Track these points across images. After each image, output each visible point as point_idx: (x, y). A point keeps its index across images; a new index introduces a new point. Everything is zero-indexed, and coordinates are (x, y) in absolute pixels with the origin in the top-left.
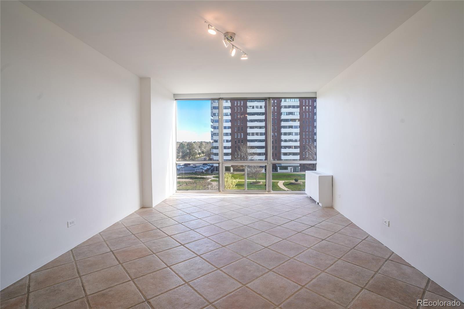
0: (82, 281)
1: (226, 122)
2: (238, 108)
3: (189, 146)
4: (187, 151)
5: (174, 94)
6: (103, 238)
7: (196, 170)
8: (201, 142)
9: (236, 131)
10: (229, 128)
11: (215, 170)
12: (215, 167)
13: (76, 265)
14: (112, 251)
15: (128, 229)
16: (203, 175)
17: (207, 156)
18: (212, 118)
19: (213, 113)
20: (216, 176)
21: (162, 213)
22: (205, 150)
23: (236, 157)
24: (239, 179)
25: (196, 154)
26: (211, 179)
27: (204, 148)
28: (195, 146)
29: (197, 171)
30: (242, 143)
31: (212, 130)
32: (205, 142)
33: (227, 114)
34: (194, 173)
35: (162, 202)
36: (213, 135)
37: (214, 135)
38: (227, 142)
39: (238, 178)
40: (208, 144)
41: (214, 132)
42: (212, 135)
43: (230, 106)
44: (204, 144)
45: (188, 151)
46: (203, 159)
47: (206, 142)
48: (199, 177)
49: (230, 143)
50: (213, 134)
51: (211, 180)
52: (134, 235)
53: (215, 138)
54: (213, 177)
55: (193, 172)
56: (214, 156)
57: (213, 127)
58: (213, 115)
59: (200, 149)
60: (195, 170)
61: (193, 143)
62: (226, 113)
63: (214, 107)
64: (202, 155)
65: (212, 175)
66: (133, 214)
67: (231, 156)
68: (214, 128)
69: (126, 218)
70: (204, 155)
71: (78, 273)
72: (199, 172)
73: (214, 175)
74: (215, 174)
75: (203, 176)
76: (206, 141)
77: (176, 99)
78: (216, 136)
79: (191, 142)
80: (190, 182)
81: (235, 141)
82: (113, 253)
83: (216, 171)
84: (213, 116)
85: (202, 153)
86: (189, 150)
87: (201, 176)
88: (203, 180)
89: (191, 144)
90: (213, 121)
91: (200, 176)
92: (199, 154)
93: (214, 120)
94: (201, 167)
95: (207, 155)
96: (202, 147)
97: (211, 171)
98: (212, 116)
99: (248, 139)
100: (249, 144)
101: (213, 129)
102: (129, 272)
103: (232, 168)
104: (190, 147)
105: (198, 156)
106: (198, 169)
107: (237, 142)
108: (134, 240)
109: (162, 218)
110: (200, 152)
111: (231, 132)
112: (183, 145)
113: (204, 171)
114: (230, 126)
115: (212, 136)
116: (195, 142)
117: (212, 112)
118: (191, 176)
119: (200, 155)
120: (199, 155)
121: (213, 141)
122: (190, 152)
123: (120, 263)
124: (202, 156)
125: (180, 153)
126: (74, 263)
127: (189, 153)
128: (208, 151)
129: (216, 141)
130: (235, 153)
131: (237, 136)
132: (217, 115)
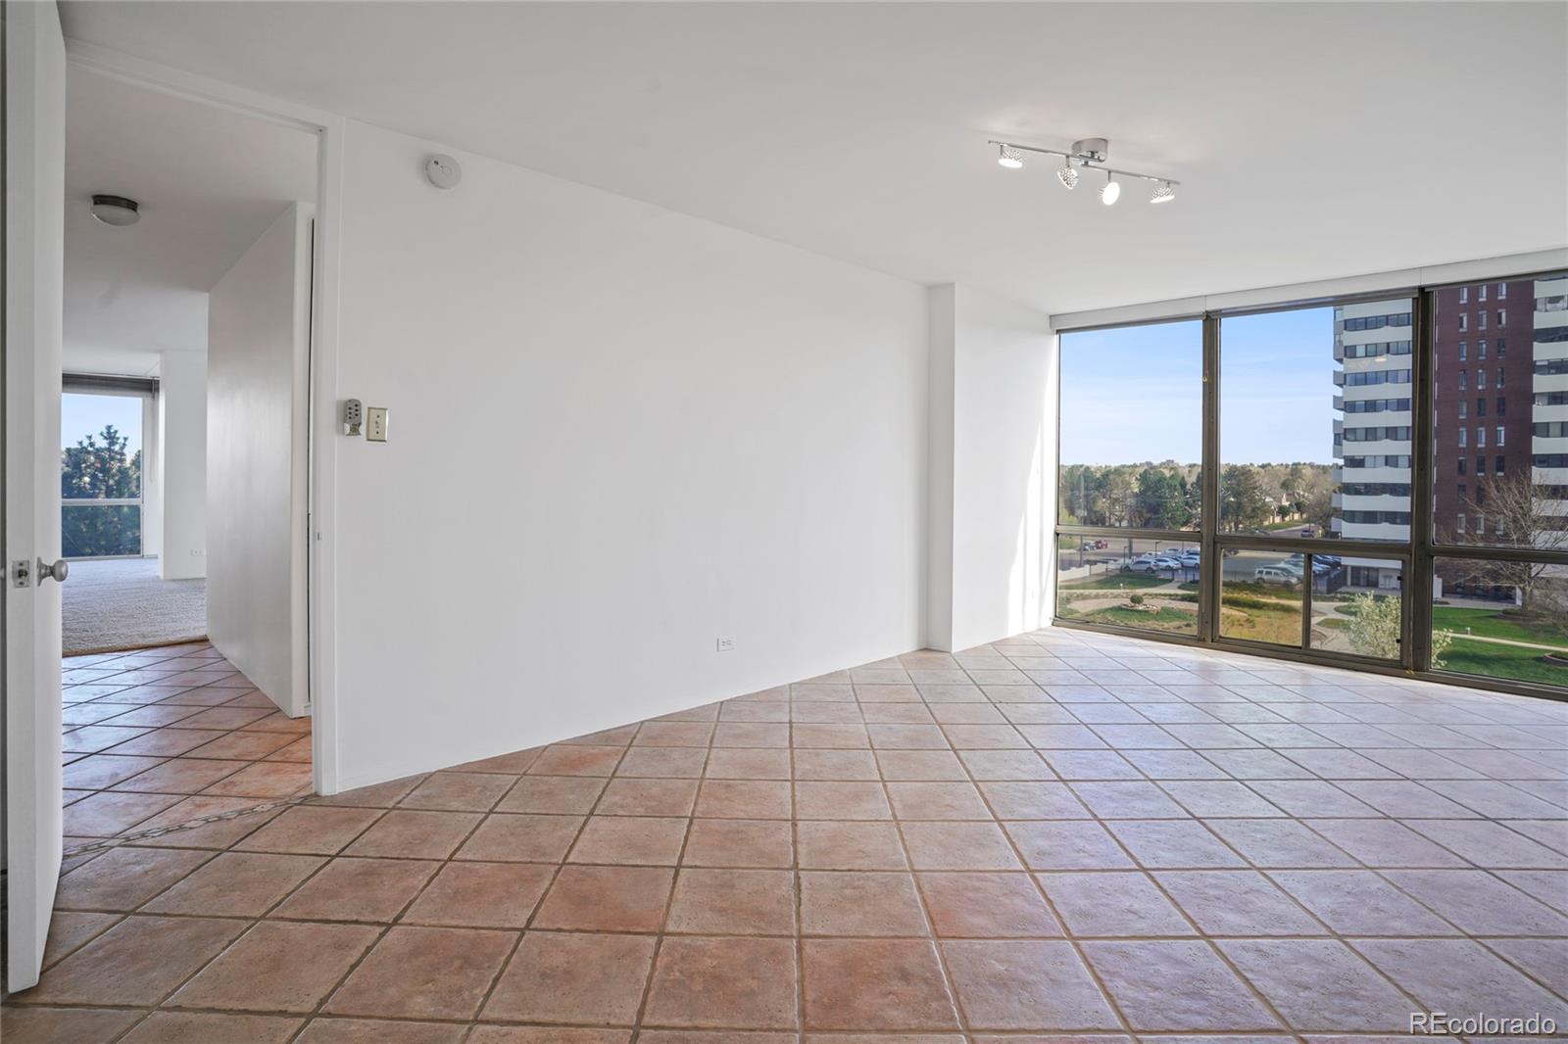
0: (709, 754)
1: (1394, 382)
2: (1462, 318)
3: (1234, 481)
4: (1226, 501)
5: (1051, 316)
6: (790, 695)
7: (1257, 576)
9: (1461, 417)
10: (1401, 405)
11: (1349, 582)
12: (1349, 570)
13: (715, 729)
14: (791, 722)
15: (854, 689)
16: (1289, 595)
17: (1314, 523)
18: (1340, 368)
19: (1345, 344)
20: (1346, 606)
21: (964, 671)
22: (1308, 497)
23: (1460, 531)
24: (1472, 634)
25: (1265, 511)
26: (1325, 614)
27: (1304, 491)
28: (1263, 481)
29: (1265, 577)
30: (1501, 469)
31: (1340, 415)
32: (1312, 466)
33: (1391, 348)
34: (1249, 585)
35: (991, 644)
36: (1342, 436)
37: (1348, 436)
39: (1464, 627)
40: (1325, 473)
41: (1345, 426)
42: (1337, 436)
44: (1307, 472)
45: (1232, 499)
46: (1300, 533)
47: (1318, 467)
48: (1269, 601)
49: (1407, 467)
50: (1342, 431)
51: (1322, 618)
52: (859, 705)
53: (1353, 448)
54: (1337, 609)
55: (1244, 582)
56: (1343, 522)
57: (1343, 407)
58: (1341, 356)
59: (1288, 495)
60: (1254, 574)
61: (1261, 469)
62: (1390, 343)
63: (1346, 321)
64: (1296, 516)
65: (1331, 599)
66: (890, 659)
68: (1349, 407)
69: (866, 667)
70: (1305, 516)
71: (711, 742)
72: (1271, 583)
73: (1341, 600)
74: (1347, 596)
75: (1289, 598)
76: (1317, 463)
77: (1058, 332)
78: (1356, 440)
79: (1251, 464)
81: (1460, 464)
82: (791, 727)
83: (1353, 584)
84: (1345, 359)
85: (1295, 509)
86: (1237, 495)
87: (1278, 597)
88: (1286, 615)
89: (1243, 474)
90: (1341, 380)
91: (1273, 600)
92: (1283, 512)
93: (1345, 375)
94: (1282, 565)
95: (1316, 516)
96: (1297, 483)
97: (1325, 583)
98: (1340, 361)
99: (1534, 452)
100: (1542, 475)
101: (1342, 413)
102: (796, 766)
103: (1440, 580)
104: (1238, 485)
105: (1278, 520)
106: (1268, 573)
107: (1472, 466)
108: (851, 713)
109: (954, 681)
110: (1287, 504)
113: (1294, 580)
114: (1407, 396)
115: (1337, 442)
116: (1269, 464)
117: (1338, 343)
118: (1236, 595)
119: (1287, 519)
120: (1283, 518)
121: (1341, 462)
122: (1239, 506)
123: (791, 747)
124: (1293, 523)
126: (713, 725)
127: (1235, 506)
128: (1320, 504)
129: (1355, 462)
130: (1460, 515)
131: (1473, 438)
132: (1361, 351)
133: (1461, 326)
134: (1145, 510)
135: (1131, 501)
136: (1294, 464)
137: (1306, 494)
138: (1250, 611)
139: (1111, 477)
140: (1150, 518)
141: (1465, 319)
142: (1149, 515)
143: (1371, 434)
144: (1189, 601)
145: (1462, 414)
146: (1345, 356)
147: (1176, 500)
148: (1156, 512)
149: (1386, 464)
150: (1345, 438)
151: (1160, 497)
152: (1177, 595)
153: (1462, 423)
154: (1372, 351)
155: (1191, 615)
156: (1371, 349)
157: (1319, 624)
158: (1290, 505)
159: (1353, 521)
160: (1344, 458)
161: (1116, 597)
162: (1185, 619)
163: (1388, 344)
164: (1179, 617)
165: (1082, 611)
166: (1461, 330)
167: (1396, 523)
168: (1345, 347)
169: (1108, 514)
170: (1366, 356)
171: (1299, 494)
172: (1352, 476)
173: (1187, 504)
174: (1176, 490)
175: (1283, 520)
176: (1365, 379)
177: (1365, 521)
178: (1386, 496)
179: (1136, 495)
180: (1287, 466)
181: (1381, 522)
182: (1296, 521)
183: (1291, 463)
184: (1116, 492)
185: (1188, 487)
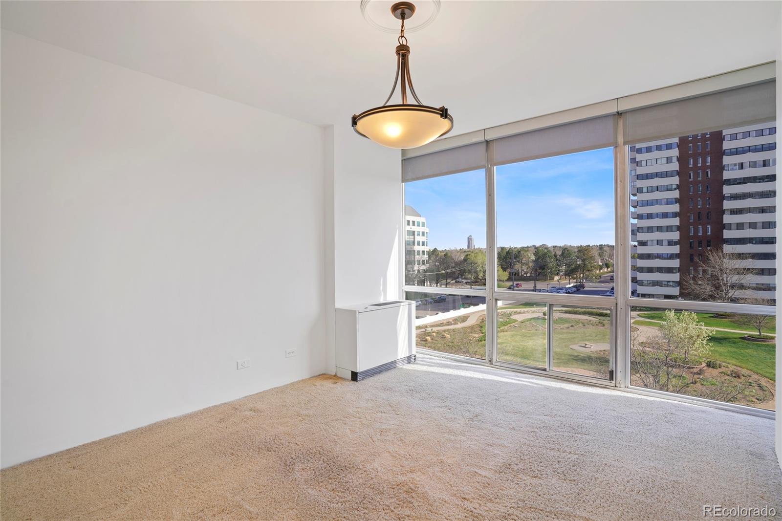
1: (667, 204)
2: (690, 174)
4: (577, 263)
8: (601, 245)
9: (691, 221)
18: (635, 198)
19: (637, 187)
20: (645, 314)
25: (594, 268)
27: (608, 258)
30: (709, 246)
32: (608, 246)
33: (669, 187)
36: (635, 231)
37: (639, 231)
38: (668, 245)
41: (638, 226)
42: (633, 231)
43: (677, 171)
45: (580, 262)
46: (609, 278)
49: (678, 246)
50: (637, 229)
51: (634, 320)
53: (641, 236)
54: (638, 315)
56: (638, 272)
57: (637, 217)
59: (602, 260)
62: (667, 186)
63: (637, 175)
64: (606, 270)
67: (678, 274)
68: (640, 217)
70: (609, 269)
78: (643, 233)
80: (590, 321)
81: (691, 243)
85: (605, 266)
86: (583, 260)
90: (636, 204)
93: (638, 201)
96: (604, 254)
98: (635, 195)
99: (724, 237)
100: (728, 248)
101: (636, 220)
104: (583, 255)
107: (696, 244)
110: (601, 264)
111: (679, 224)
112: (568, 251)
114: (678, 210)
115: (634, 234)
117: (633, 186)
119: (601, 271)
121: (636, 244)
124: (604, 273)
125: (563, 266)
127: (582, 266)
129: (643, 243)
130: (691, 268)
131: (696, 231)
132: (645, 190)
133: (690, 178)
134: (538, 268)
135: (531, 264)
136: (600, 245)
137: (609, 260)
138: (600, 318)
139: (522, 253)
140: (540, 272)
141: (692, 174)
142: (540, 271)
143: (650, 229)
144: (569, 313)
145: (691, 220)
146: (638, 192)
147: (552, 263)
148: (543, 269)
149: (657, 244)
150: (638, 232)
151: (545, 262)
152: (562, 310)
153: (691, 224)
154: (651, 190)
155: (572, 321)
156: (650, 189)
157: (633, 323)
158: (603, 264)
159: (642, 272)
160: (638, 241)
161: (533, 312)
162: (570, 323)
163: (657, 187)
164: (567, 322)
165: (519, 320)
166: (690, 180)
167: (662, 273)
168: (638, 188)
169: (520, 271)
170: (648, 192)
171: (606, 259)
172: (642, 250)
173: (557, 265)
174: (552, 258)
175: (600, 271)
176: (647, 203)
177: (648, 272)
178: (657, 260)
179: (533, 261)
180: (597, 246)
181: (655, 272)
182: (606, 272)
183: (598, 245)
184: (524, 260)
185: (558, 257)
